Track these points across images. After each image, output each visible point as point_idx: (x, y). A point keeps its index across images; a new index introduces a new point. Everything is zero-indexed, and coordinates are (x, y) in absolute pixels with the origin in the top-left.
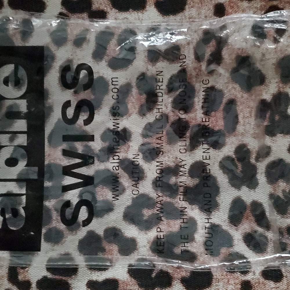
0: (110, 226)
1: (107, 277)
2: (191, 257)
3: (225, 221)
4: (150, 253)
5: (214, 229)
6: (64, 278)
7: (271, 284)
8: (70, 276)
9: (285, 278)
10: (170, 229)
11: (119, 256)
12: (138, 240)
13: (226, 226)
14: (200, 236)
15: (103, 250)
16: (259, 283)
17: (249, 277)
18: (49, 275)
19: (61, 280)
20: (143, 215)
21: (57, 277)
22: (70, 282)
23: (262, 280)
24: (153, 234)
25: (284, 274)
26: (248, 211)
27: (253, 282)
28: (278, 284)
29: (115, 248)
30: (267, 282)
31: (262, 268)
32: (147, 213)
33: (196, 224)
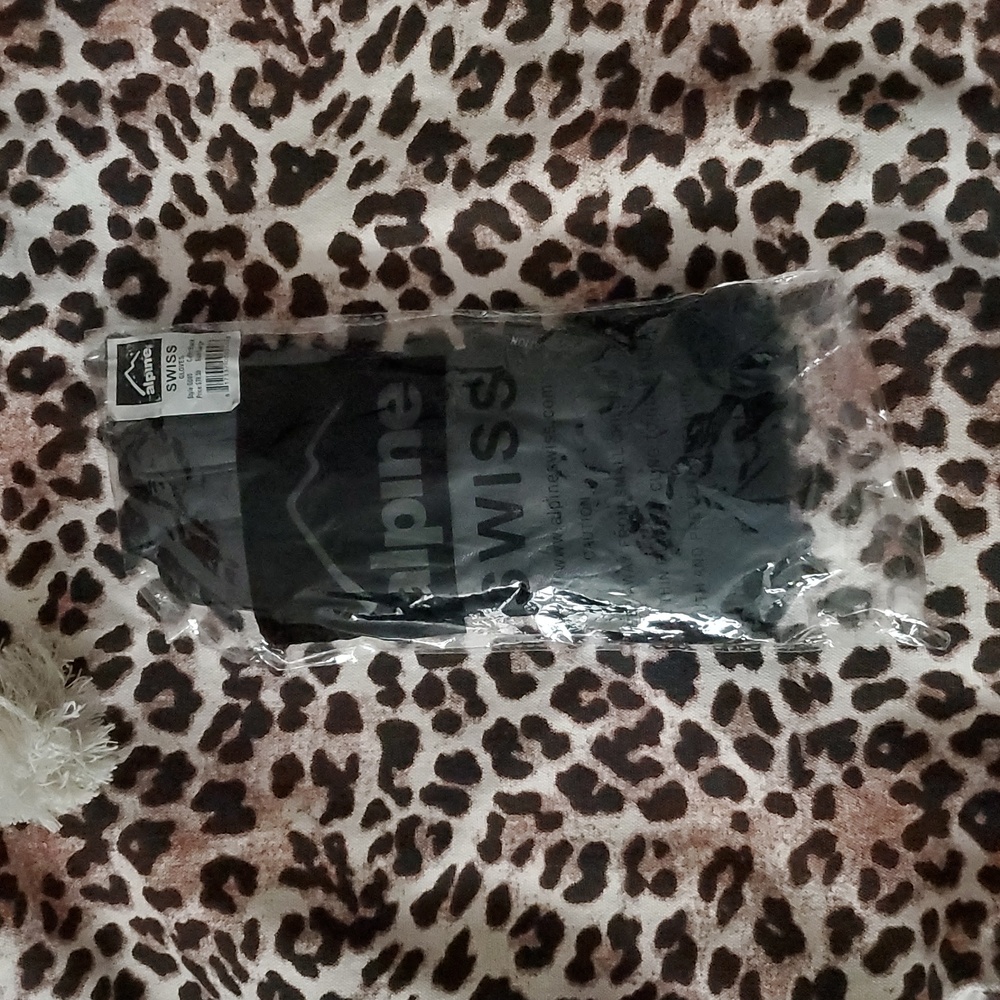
0: (531, 713)
1: (525, 790)
2: (653, 768)
3: (706, 717)
4: (591, 757)
5: (690, 730)
6: (461, 787)
7: (778, 820)
8: (469, 784)
9: (798, 813)
10: (623, 724)
11: (545, 760)
12: (572, 738)
13: (707, 724)
14: (669, 737)
15: (520, 748)
16: (760, 817)
17: (744, 806)
18: (439, 781)
19: (457, 790)
20: (581, 700)
21: (450, 785)
22: (469, 793)
23: (765, 812)
24: (596, 729)
25: (798, 806)
26: (744, 704)
27: (750, 815)
28: (788, 820)
29: (536, 746)
30: (771, 816)
31: (763, 795)
32: (587, 697)
33: (662, 718)
